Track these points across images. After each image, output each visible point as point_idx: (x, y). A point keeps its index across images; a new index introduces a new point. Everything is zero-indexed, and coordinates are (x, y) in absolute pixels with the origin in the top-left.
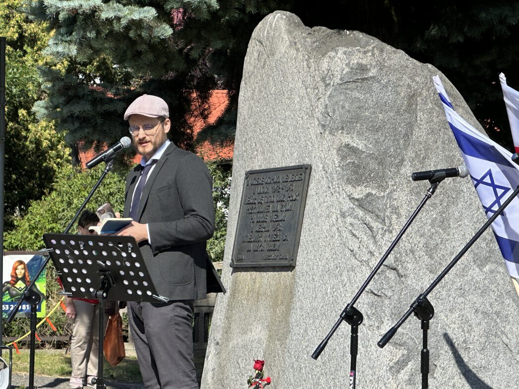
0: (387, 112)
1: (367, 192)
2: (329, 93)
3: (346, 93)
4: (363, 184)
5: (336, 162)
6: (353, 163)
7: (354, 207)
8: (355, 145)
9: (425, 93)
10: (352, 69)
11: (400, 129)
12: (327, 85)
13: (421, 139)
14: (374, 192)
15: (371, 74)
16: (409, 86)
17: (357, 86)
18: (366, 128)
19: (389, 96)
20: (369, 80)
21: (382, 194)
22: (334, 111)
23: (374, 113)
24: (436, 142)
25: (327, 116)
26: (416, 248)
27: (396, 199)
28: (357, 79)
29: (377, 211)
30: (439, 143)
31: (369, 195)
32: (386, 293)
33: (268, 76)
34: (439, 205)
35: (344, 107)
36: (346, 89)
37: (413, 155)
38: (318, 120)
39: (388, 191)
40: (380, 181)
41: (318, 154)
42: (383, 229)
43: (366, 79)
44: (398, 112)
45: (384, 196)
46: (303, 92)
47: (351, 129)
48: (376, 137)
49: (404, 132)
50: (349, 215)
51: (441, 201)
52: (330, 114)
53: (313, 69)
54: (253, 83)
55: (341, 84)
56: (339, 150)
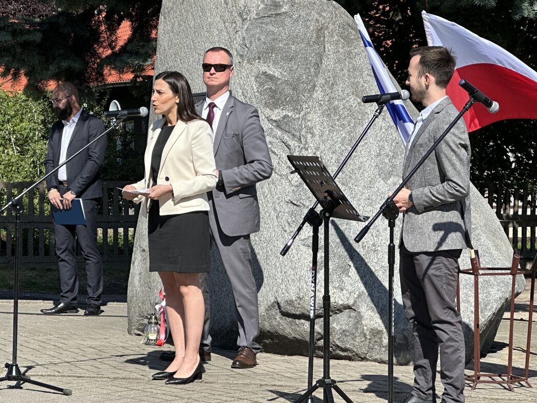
0: (299, 44)
1: (284, 114)
2: (246, 27)
3: (262, 27)
4: (280, 107)
5: (255, 88)
6: (271, 89)
7: (273, 127)
8: (271, 73)
9: (331, 27)
10: (266, 5)
11: (310, 58)
12: (244, 20)
13: (329, 68)
14: (290, 114)
15: (283, 10)
16: (317, 21)
17: (271, 21)
18: (281, 57)
19: (300, 29)
20: (281, 15)
21: (298, 116)
22: (251, 43)
23: (287, 44)
24: (343, 70)
25: (244, 47)
26: (329, 163)
27: (310, 120)
28: (271, 14)
29: (293, 131)
30: (345, 71)
31: (285, 117)
32: (304, 203)
33: (187, 11)
34: (347, 125)
35: (260, 39)
36: (262, 23)
37: (323, 82)
38: (237, 51)
39: (302, 113)
40: (295, 103)
41: (238, 81)
42: (299, 147)
43: (280, 14)
44: (308, 43)
45: (299, 118)
46: (221, 26)
47: (267, 59)
48: (290, 65)
49: (314, 61)
50: (268, 135)
51: (349, 122)
52: (247, 45)
53: (230, 5)
54: (173, 18)
55: (257, 19)
56: (257, 77)
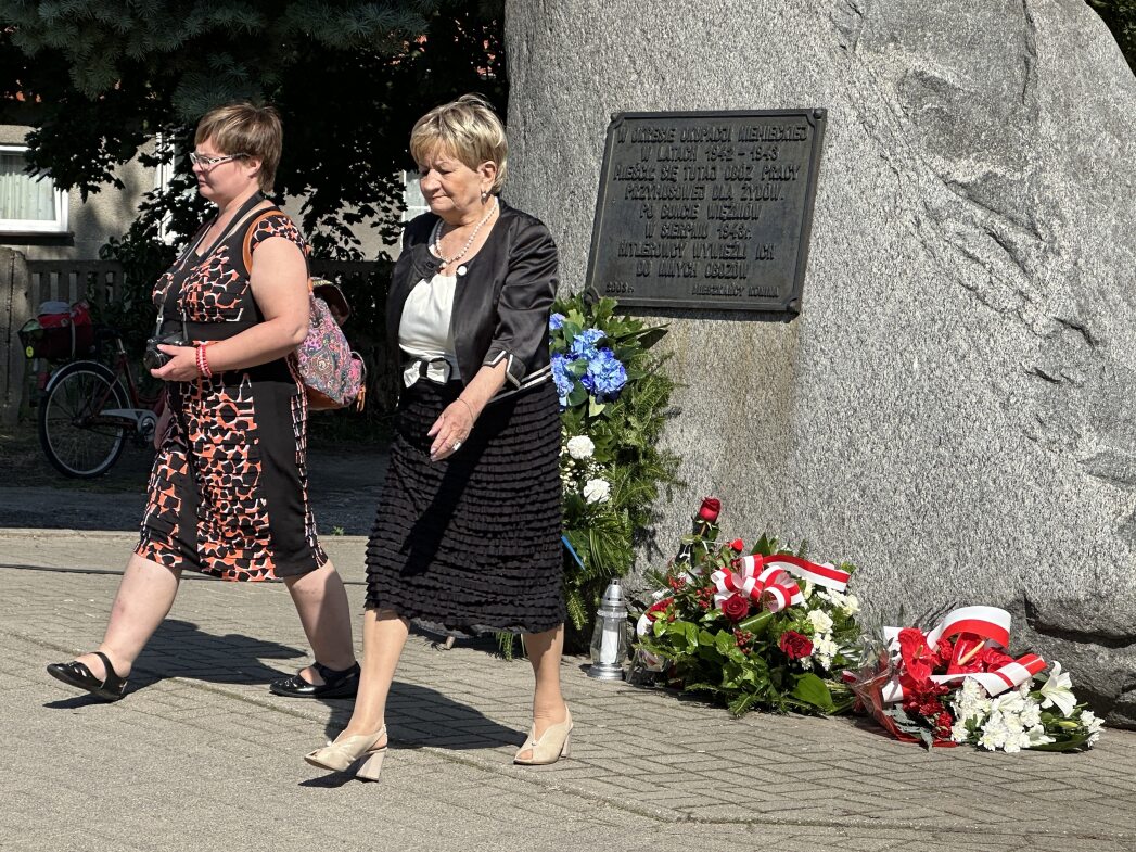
1: (984, 170)
4: (968, 153)
5: (897, 107)
6: (939, 110)
7: (960, 199)
8: (937, 75)
14: (1000, 171)
18: (948, 39)
21: (1018, 175)
22: (868, 2)
23: (953, 10)
25: (851, 12)
29: (1010, 210)
31: (988, 177)
32: (1071, 376)
34: (1112, 200)
37: (1050, 99)
38: (831, 19)
40: (1004, 147)
41: (842, 89)
42: (1038, 247)
47: (915, 43)
48: (972, 59)
50: (949, 216)
52: (860, 8)
56: (900, 83)
